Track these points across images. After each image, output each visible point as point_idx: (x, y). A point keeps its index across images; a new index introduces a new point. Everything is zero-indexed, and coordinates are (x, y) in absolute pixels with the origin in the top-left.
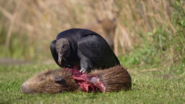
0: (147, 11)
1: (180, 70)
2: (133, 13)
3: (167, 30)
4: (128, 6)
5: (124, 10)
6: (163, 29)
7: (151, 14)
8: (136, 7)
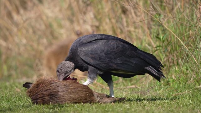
0: (128, 26)
1: (159, 87)
2: (113, 27)
3: (147, 45)
4: (108, 20)
5: (104, 24)
6: (144, 44)
7: (132, 29)
8: (117, 21)
